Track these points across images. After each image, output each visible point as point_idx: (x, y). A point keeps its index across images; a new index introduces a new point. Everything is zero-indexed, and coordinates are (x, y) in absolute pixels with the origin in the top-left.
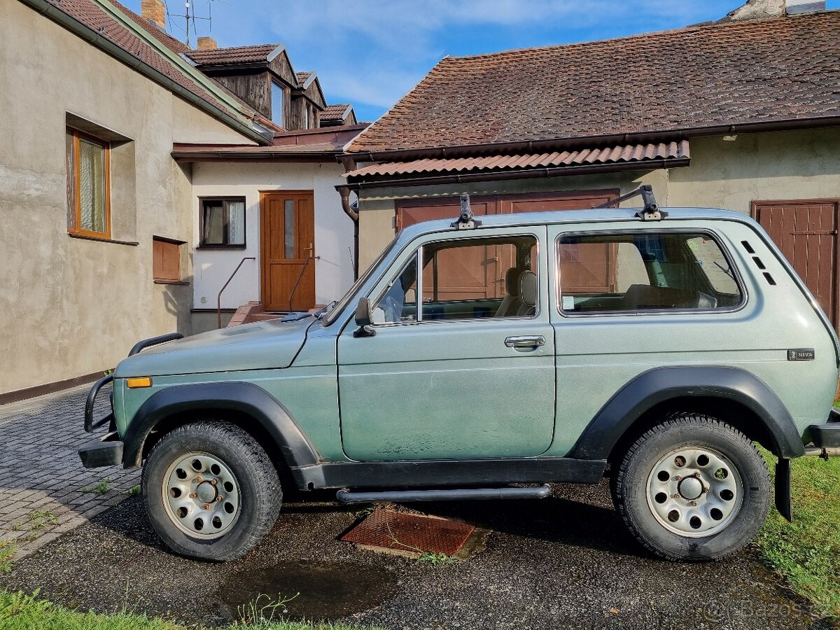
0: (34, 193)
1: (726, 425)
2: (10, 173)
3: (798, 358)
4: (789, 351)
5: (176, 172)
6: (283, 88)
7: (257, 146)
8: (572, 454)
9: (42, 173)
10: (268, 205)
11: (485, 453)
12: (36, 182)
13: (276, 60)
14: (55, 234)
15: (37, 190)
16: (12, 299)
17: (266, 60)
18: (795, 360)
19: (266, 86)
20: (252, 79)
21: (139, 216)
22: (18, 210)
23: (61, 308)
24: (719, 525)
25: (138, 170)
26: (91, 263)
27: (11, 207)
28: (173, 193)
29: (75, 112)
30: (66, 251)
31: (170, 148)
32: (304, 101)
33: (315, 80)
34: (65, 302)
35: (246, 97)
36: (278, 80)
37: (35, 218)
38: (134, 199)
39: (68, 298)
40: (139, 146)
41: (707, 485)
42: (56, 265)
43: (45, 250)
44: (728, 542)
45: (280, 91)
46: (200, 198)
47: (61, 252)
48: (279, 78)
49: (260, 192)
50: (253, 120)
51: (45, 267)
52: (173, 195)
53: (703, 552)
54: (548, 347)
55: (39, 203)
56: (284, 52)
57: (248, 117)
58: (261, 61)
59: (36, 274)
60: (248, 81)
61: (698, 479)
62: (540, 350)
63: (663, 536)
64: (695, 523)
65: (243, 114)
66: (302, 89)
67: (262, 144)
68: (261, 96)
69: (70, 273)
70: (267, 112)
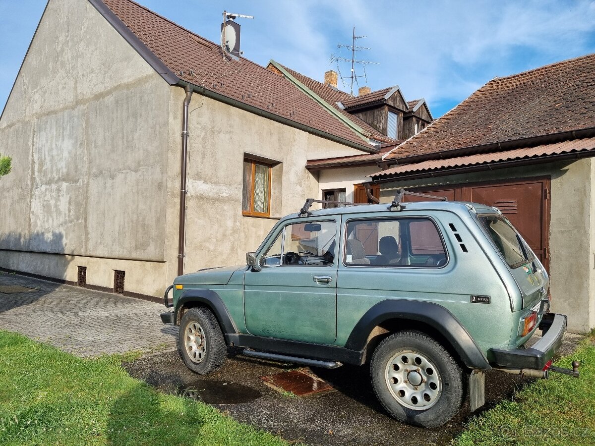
0: (225, 195)
1: (431, 340)
2: (214, 186)
3: (477, 301)
4: (472, 296)
5: (308, 177)
6: (397, 114)
7: (368, 155)
8: (347, 346)
9: (230, 185)
10: (358, 193)
11: (306, 339)
12: (227, 190)
13: (392, 98)
14: (235, 215)
15: (227, 193)
16: (212, 248)
17: (384, 99)
18: (475, 302)
19: (384, 115)
20: (376, 112)
21: (283, 203)
22: (217, 204)
23: (237, 253)
24: (429, 405)
25: (284, 178)
26: (254, 229)
27: (213, 203)
28: (306, 189)
29: (249, 151)
30: (240, 224)
31: (305, 163)
32: (414, 119)
33: (424, 104)
34: (239, 250)
35: (372, 123)
36: (393, 110)
37: (225, 208)
38: (281, 194)
39: (240, 248)
40: (285, 166)
41: (425, 378)
42: (235, 231)
43: (230, 223)
44: (431, 416)
45: (396, 116)
46: (323, 190)
47: (238, 224)
48: (394, 108)
49: (354, 185)
50: (370, 138)
51: (229, 232)
52: (306, 191)
53: (416, 420)
54: (332, 284)
55: (227, 200)
56: (398, 91)
57: (367, 137)
58: (381, 99)
59: (224, 235)
60: (374, 113)
61: (419, 373)
62: (330, 284)
63: (393, 404)
64: (414, 400)
65: (364, 136)
66: (412, 112)
67: (372, 153)
68: (381, 122)
69: (242, 234)
70: (384, 132)
